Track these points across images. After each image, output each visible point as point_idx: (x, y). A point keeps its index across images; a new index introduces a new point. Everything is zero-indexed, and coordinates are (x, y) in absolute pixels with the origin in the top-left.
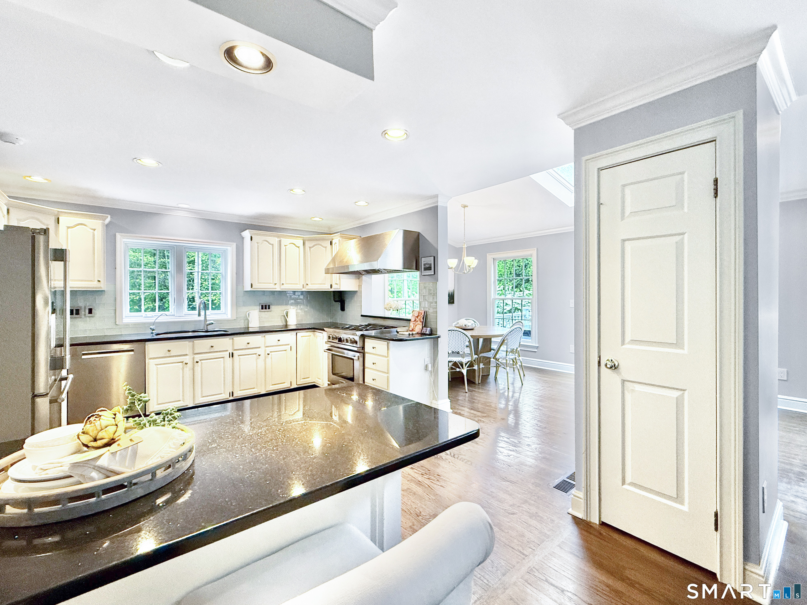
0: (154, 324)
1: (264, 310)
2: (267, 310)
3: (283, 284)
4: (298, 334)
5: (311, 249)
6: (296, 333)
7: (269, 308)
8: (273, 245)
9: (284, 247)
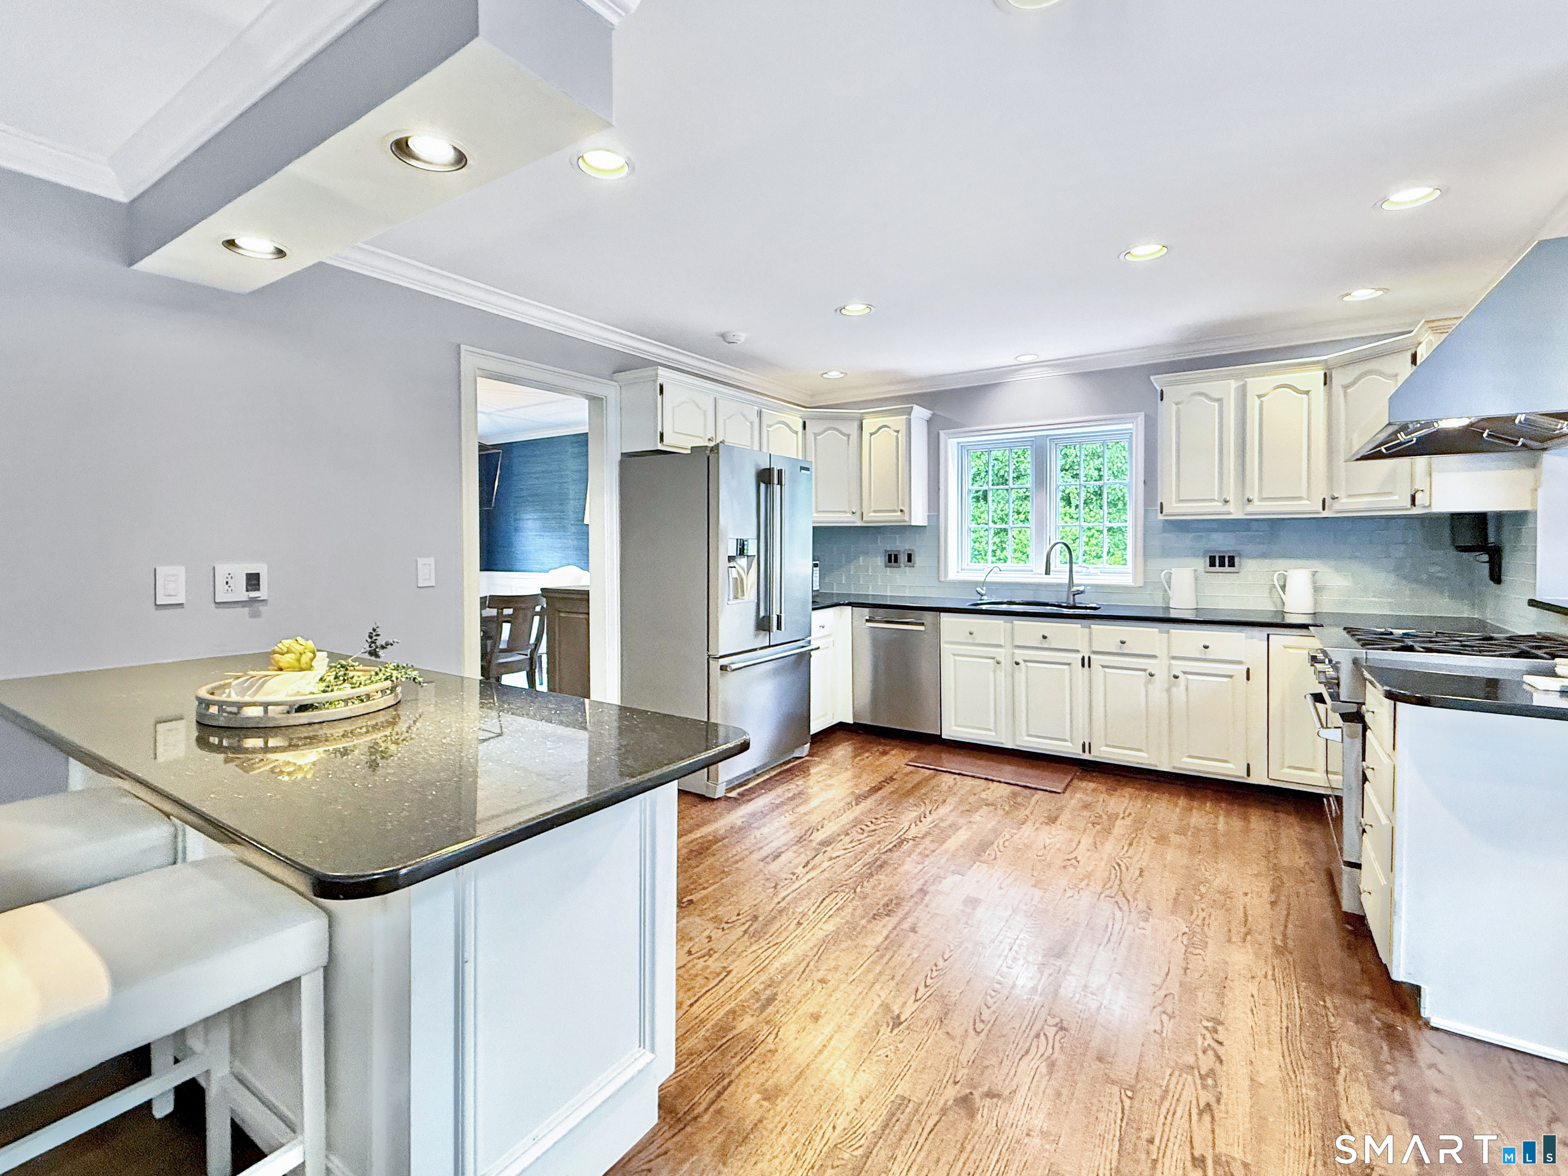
0: (984, 584)
1: (1217, 569)
2: (1227, 569)
3: (1249, 501)
4: (1271, 637)
5: (1349, 390)
6: (1268, 635)
7: (1232, 564)
8: (1219, 400)
9: (1257, 402)
